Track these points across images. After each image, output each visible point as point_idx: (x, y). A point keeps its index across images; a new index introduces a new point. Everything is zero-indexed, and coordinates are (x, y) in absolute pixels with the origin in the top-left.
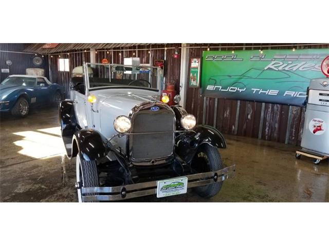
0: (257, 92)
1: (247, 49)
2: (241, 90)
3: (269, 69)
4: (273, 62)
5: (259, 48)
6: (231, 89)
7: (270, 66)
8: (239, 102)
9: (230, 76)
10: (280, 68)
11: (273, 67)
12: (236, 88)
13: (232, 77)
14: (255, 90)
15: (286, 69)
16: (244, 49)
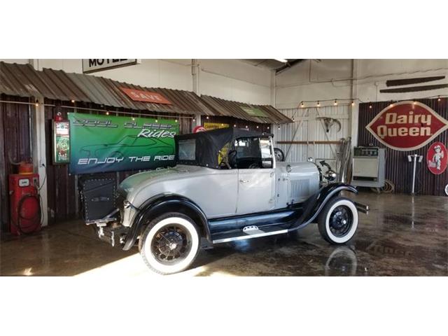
0: (134, 159)
1: (120, 115)
2: (119, 160)
3: (141, 136)
4: (144, 130)
5: (130, 116)
6: (109, 160)
7: (141, 133)
8: (118, 173)
9: (106, 145)
10: (149, 136)
11: (143, 134)
12: (114, 158)
13: (109, 146)
14: (132, 158)
15: (153, 136)
16: (117, 115)
